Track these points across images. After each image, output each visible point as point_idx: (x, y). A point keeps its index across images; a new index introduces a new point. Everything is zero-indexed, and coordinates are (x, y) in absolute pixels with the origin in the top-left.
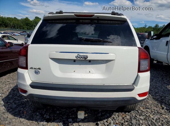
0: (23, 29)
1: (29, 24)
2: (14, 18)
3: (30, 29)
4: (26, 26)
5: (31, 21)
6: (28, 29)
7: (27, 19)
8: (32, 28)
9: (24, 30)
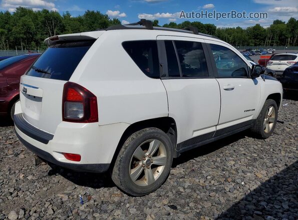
0: (248, 45)
1: (260, 35)
2: (237, 28)
3: (259, 45)
4: (253, 41)
5: (265, 30)
6: (256, 45)
7: (258, 27)
8: (264, 43)
9: (248, 48)
